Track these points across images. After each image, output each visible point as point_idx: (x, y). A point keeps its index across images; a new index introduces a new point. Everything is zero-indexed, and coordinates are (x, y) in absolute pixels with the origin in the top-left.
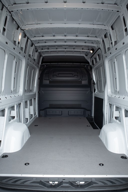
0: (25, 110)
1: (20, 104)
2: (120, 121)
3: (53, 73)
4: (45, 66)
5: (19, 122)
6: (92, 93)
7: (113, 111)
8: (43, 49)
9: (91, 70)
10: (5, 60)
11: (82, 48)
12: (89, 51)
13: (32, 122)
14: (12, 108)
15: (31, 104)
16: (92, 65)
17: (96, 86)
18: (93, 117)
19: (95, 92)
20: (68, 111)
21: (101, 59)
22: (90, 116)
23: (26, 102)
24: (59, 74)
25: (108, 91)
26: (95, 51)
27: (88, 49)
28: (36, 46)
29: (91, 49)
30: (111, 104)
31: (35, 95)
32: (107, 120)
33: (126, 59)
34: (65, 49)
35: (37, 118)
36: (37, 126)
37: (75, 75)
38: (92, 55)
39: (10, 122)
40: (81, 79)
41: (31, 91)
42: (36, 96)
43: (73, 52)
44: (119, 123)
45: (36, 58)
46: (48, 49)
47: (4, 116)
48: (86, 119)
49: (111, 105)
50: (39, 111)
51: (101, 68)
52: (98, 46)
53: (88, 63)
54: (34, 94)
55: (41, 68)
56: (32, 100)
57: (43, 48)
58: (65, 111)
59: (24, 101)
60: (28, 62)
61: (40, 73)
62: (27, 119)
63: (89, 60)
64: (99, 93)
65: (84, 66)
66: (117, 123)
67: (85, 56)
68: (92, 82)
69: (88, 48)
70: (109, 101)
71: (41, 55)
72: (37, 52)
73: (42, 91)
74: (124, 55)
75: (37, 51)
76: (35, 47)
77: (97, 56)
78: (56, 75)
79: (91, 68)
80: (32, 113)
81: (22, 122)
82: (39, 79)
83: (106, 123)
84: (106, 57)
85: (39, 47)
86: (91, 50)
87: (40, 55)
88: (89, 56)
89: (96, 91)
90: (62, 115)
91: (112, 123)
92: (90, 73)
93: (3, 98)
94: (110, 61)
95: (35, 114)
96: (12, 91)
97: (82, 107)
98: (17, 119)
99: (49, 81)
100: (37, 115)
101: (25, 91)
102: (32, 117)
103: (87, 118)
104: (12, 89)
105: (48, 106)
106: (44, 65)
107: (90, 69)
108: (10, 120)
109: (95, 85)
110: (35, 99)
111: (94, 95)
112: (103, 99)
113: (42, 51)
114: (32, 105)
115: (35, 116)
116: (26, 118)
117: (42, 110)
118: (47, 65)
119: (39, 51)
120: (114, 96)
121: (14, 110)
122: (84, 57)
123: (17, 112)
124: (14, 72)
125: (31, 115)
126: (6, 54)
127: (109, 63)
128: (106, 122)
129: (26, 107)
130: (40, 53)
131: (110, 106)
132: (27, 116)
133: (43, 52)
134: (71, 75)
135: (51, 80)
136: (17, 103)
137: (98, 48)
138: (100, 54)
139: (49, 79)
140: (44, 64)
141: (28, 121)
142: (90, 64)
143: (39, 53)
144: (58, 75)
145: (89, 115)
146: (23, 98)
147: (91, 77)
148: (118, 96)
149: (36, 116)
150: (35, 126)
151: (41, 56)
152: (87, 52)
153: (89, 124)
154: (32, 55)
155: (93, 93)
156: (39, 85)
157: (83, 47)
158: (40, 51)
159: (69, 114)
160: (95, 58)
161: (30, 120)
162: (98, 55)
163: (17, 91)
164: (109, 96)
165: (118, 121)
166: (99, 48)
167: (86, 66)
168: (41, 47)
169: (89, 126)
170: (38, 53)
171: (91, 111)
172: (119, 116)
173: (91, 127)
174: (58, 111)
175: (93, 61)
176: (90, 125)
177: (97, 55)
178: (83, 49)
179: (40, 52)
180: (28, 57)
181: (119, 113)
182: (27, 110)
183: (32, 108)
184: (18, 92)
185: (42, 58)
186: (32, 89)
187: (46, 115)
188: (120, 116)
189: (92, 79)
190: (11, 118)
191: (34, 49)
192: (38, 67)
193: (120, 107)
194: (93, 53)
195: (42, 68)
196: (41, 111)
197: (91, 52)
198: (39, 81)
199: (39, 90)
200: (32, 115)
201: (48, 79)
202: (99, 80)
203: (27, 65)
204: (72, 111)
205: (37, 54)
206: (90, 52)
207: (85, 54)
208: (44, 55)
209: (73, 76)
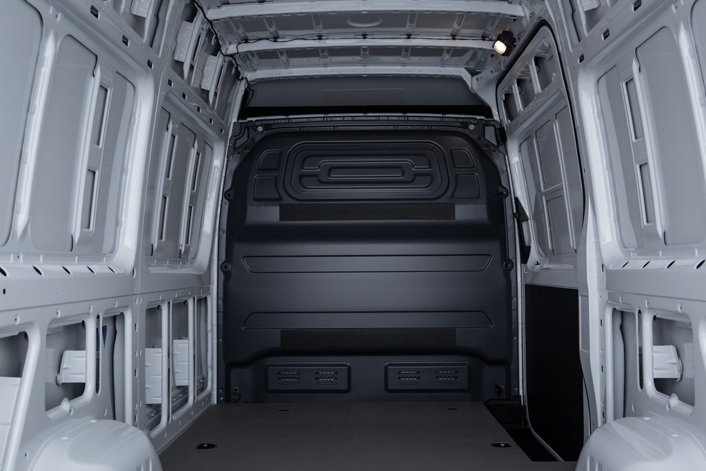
0: (143, 358)
1: (116, 319)
2: (689, 400)
3: (302, 168)
4: (260, 129)
5: (107, 418)
6: (508, 266)
7: (641, 349)
8: (246, 41)
9: (501, 148)
10: (42, 66)
11: (450, 31)
12: (486, 45)
13: (183, 427)
14: (73, 334)
15: (180, 331)
16: (506, 121)
17: (530, 228)
18: (524, 401)
19: (525, 259)
20: (386, 368)
21: (556, 76)
22: (504, 396)
23: (153, 312)
24: (331, 168)
25: (603, 243)
26: (518, 44)
27: (484, 38)
28: (210, 22)
29: (500, 32)
30: (622, 313)
31: (204, 279)
32: (604, 402)
33: (696, 52)
34: (365, 36)
35: (211, 408)
36: (211, 446)
37: (416, 175)
38: (503, 68)
39: (53, 414)
40: (449, 193)
41: (182, 257)
42: (208, 290)
43: (405, 56)
44: (686, 409)
45: (210, 84)
46: (275, 39)
47: (17, 371)
48: (486, 412)
49: (623, 319)
50: (223, 367)
51: (556, 127)
52: (532, 14)
53: (486, 110)
54: (199, 277)
55: (239, 143)
56: (185, 303)
57: (249, 35)
58: (369, 369)
59: (140, 303)
60: (167, 98)
61: (234, 165)
62: (157, 408)
63: (489, 98)
64: (551, 262)
65: (465, 125)
66: (673, 413)
67: (466, 77)
68: (510, 210)
69: (480, 32)
70: (611, 297)
71: (238, 73)
72: (215, 54)
73: (244, 262)
74: (686, 28)
75: (216, 50)
76: (206, 26)
77: (533, 69)
78: (315, 176)
79: (502, 136)
80: (186, 377)
81: (124, 421)
82: (226, 195)
83: (605, 422)
84: (582, 59)
85: (229, 23)
86: (499, 39)
87: (232, 74)
88: (488, 74)
89: (534, 255)
90: (348, 390)
91: (638, 414)
92: (498, 162)
93: (18, 268)
94: (603, 80)
95: (201, 387)
96: (76, 239)
97: (461, 341)
98: (94, 397)
99: (277, 209)
100: (215, 393)
101: (147, 252)
102: (186, 401)
103: (490, 407)
104: (76, 230)
105: (276, 342)
106: (254, 126)
107: (495, 142)
108: (51, 404)
109: (524, 225)
110: (202, 302)
111: (524, 276)
112: (577, 290)
113: (244, 48)
114: (186, 336)
115: (203, 399)
116: (150, 406)
117: (243, 364)
118: (266, 127)
119: (229, 52)
120: (637, 263)
121: (79, 345)
122: (459, 80)
123: (98, 360)
124: (92, 142)
125: (177, 392)
126: (47, 36)
127: (598, 92)
128: (604, 414)
129: (151, 337)
130: (231, 64)
131: (618, 322)
132: (158, 394)
133: (247, 56)
134: (397, 176)
135: (288, 201)
136: (102, 308)
137: (536, 21)
138: (547, 56)
139: (280, 199)
140: (254, 119)
141: (158, 421)
142: (496, 117)
143: (228, 59)
144: (329, 175)
145: (499, 391)
146: (138, 289)
147: (504, 183)
148: (659, 263)
149: (210, 395)
150: (201, 447)
151: (237, 77)
152: (475, 51)
153: (505, 437)
154: (192, 67)
155: (513, 265)
156: (224, 227)
157: (456, 26)
158: (232, 49)
159: (390, 388)
160: (518, 80)
161: (175, 417)
162: (538, 60)
163: (106, 248)
164: (610, 268)
165: (674, 401)
166: (543, 23)
167: (472, 127)
168: (241, 31)
169: (507, 446)
170: (222, 56)
171: (508, 363)
172: (676, 375)
173: (516, 450)
174: (329, 369)
175: (509, 97)
176: (511, 441)
177: (530, 62)
178: (454, 37)
179: (231, 56)
180: (167, 71)
181: (675, 359)
182: (157, 358)
183: (185, 348)
184: (113, 251)
185: (241, 88)
186: (187, 249)
187: (263, 394)
188: (687, 375)
189: (508, 192)
190: (59, 390)
191: (204, 33)
192: (221, 131)
193: (683, 315)
194: (507, 53)
195: (245, 139)
196: (235, 372)
197: (501, 47)
198: (226, 207)
199: (223, 258)
200: (184, 390)
201: (277, 196)
202: (546, 194)
203: (163, 115)
204: (407, 369)
205: (214, 65)
206: (494, 54)
207: (467, 64)
208: (251, 76)
209: (407, 177)
